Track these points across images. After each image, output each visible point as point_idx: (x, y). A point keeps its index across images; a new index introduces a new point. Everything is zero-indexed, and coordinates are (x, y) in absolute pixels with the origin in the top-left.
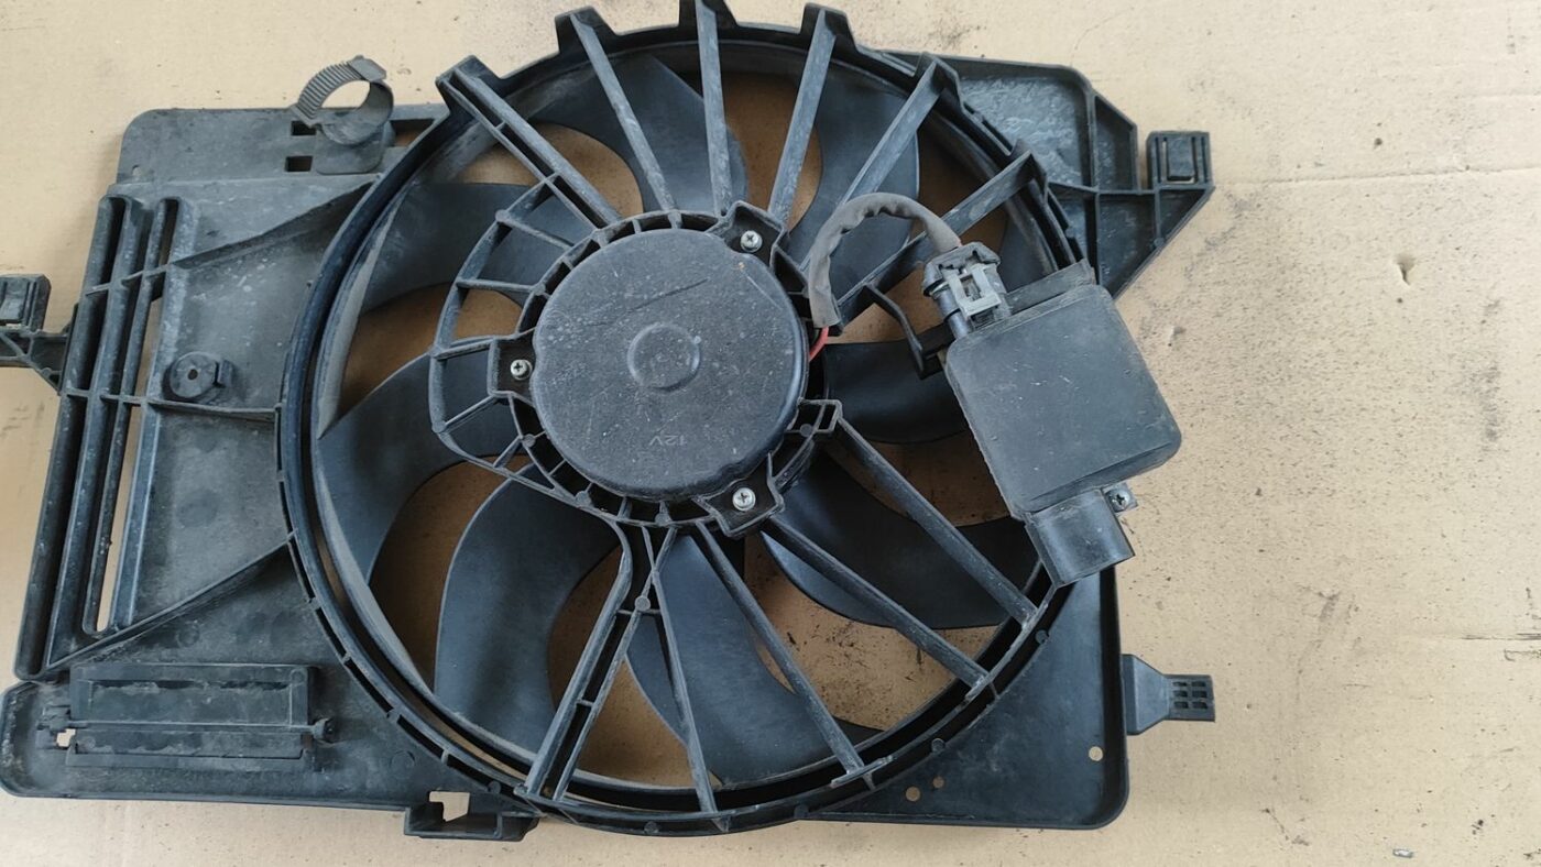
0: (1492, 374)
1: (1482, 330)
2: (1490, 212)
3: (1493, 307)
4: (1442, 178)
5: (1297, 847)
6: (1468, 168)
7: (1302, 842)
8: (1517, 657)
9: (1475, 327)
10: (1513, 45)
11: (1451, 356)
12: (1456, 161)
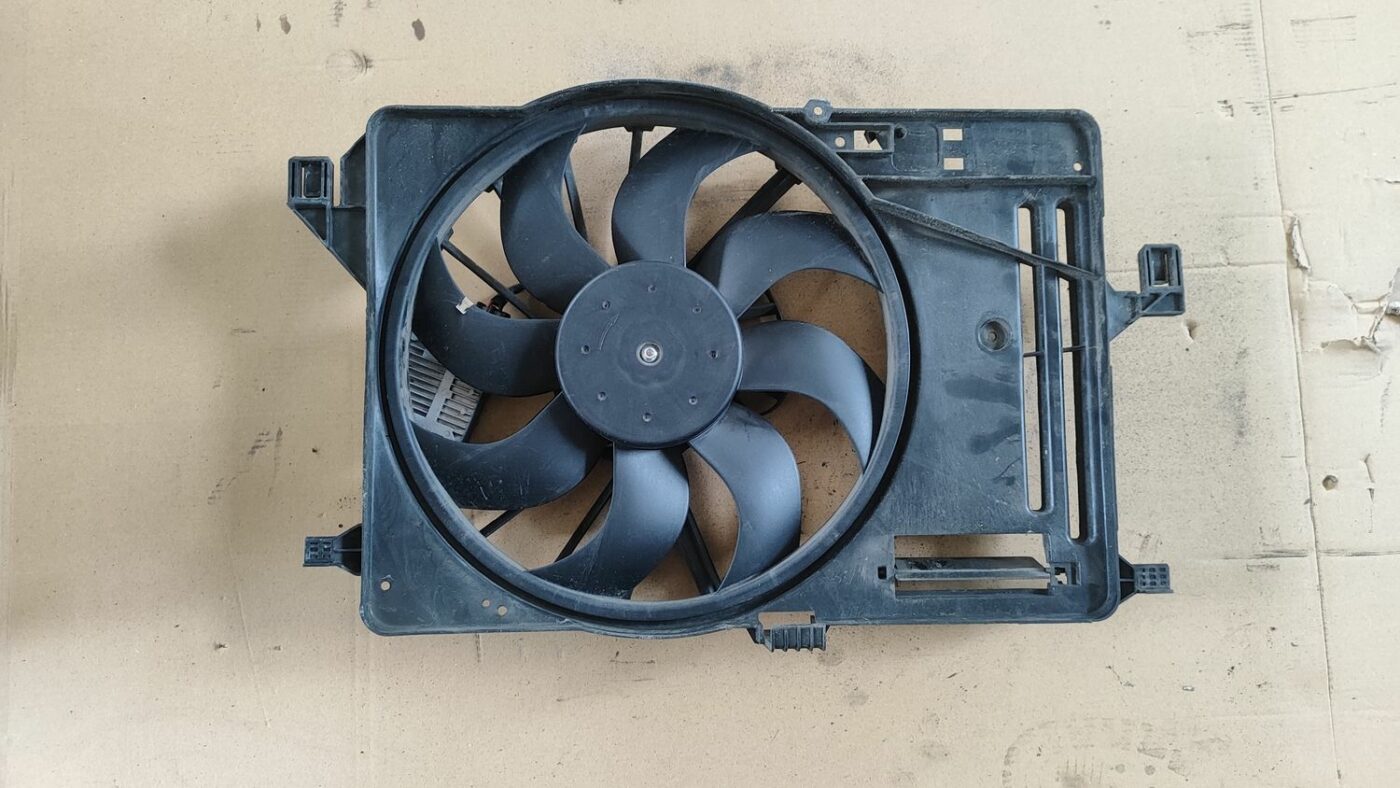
0: (1242, 396)
1: (1236, 368)
2: (1241, 292)
3: (1243, 353)
4: (1213, 270)
5: (1128, 688)
6: (1229, 264)
7: (1130, 685)
8: (1254, 569)
9: (1231, 366)
10: (1257, 184)
11: (1217, 385)
12: (1222, 260)
